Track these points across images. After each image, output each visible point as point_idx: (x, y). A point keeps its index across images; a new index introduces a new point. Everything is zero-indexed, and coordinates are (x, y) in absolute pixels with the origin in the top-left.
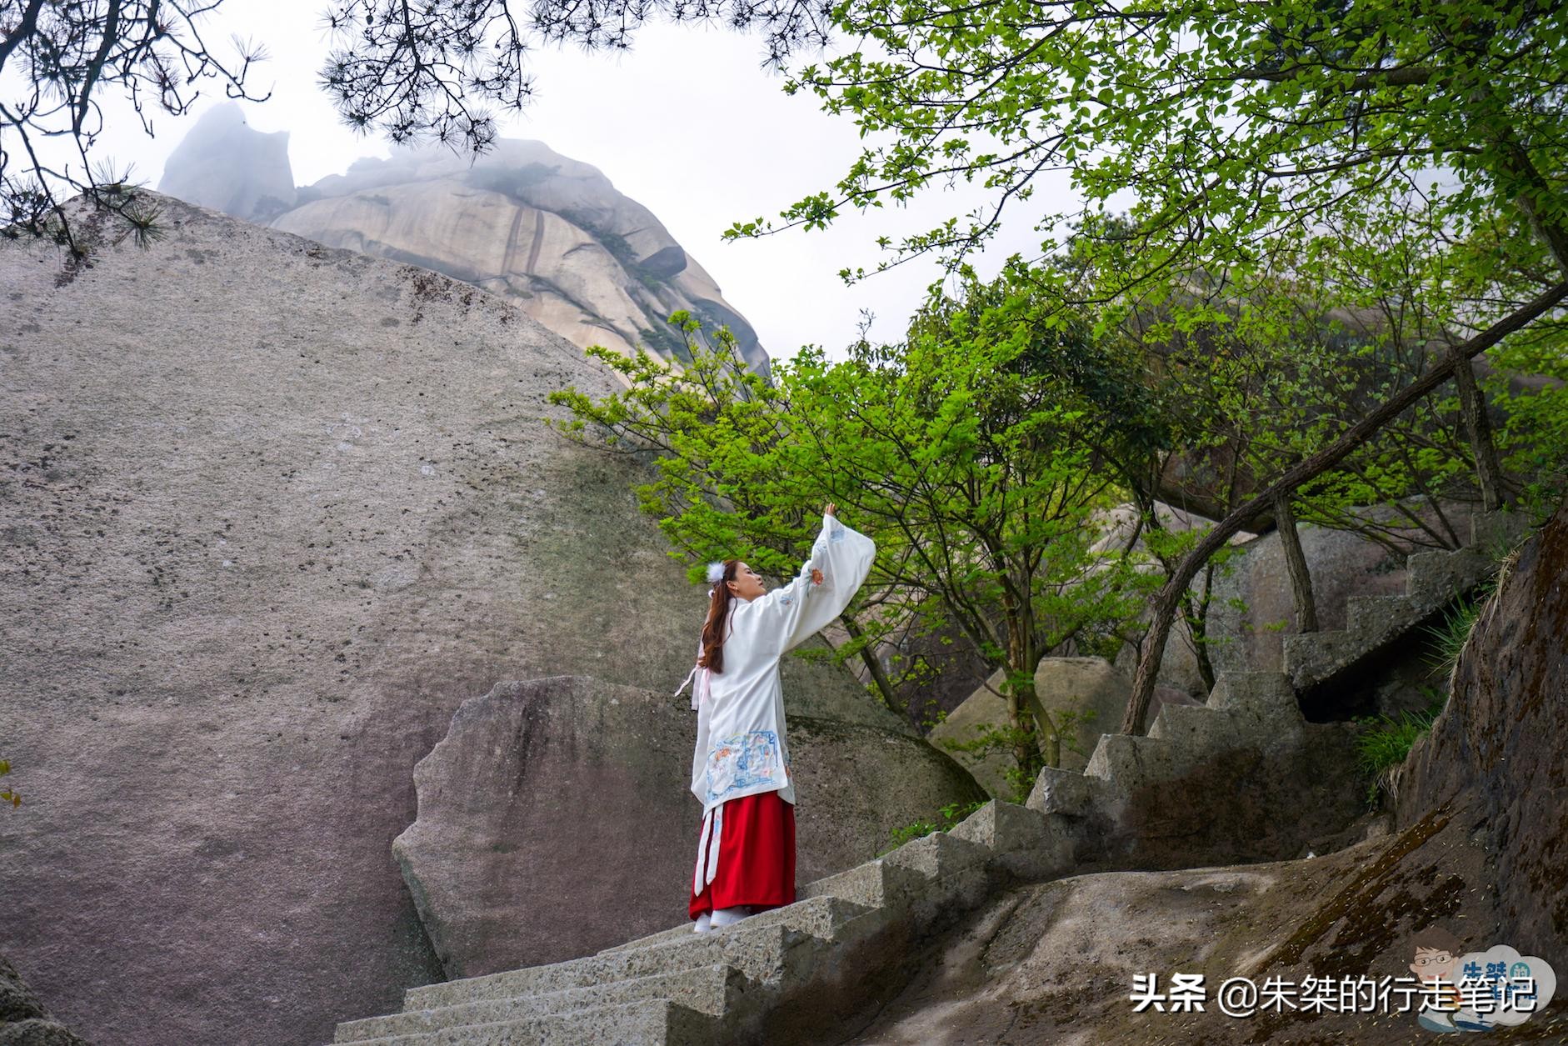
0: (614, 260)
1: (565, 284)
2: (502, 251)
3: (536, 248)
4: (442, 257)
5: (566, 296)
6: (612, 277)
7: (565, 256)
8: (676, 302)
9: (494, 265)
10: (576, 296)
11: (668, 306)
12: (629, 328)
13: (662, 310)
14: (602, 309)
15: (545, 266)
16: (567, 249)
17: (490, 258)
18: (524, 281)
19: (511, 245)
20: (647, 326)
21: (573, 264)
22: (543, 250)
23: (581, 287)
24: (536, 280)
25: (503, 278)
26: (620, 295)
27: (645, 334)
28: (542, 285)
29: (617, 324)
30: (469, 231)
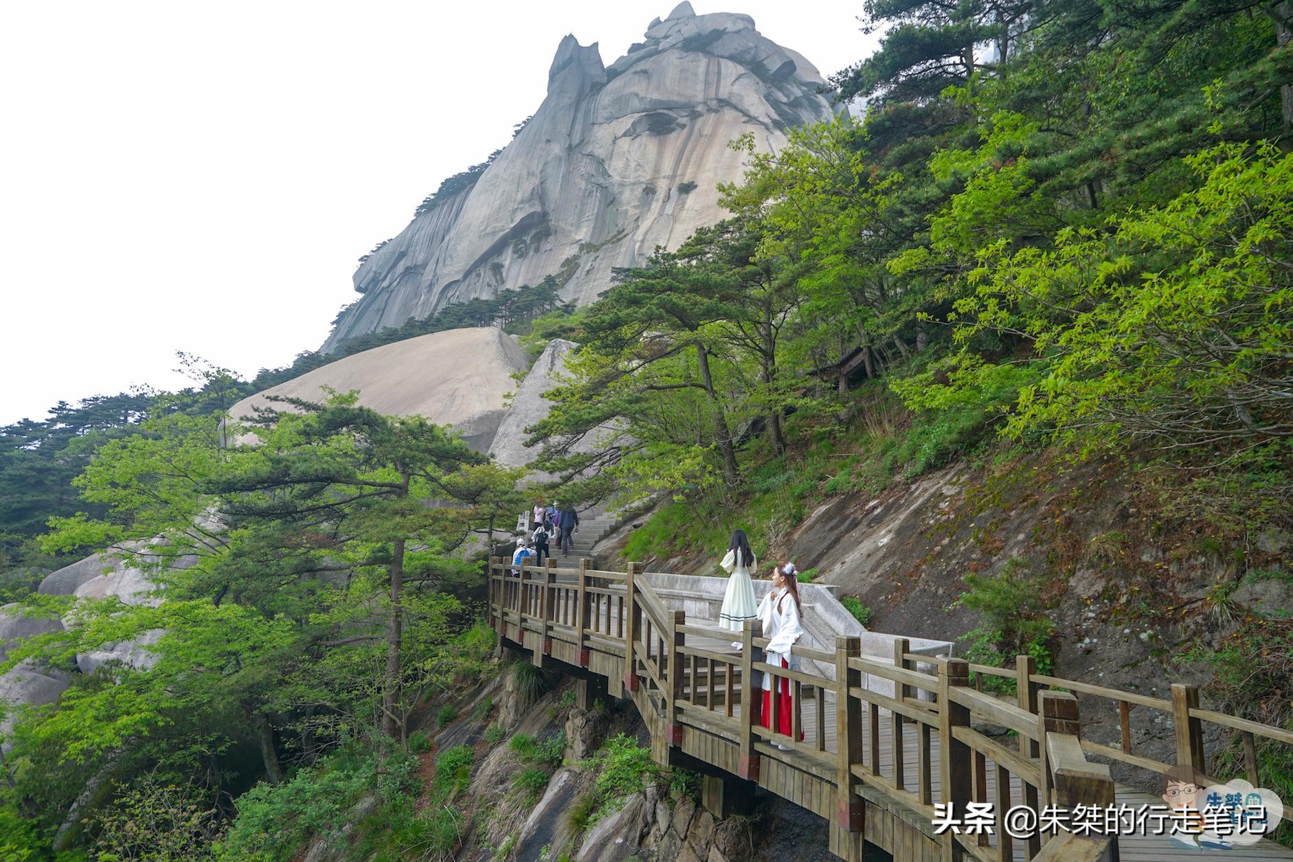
0: (758, 80)
1: (734, 101)
2: (703, 88)
3: (718, 82)
4: (676, 98)
5: (735, 108)
6: (757, 91)
7: (732, 84)
8: (792, 93)
9: (700, 97)
10: (740, 107)
11: (787, 96)
12: (767, 120)
13: (785, 100)
14: (753, 112)
15: (724, 93)
16: (733, 80)
17: (698, 93)
18: (715, 102)
19: (707, 83)
20: (776, 117)
21: (736, 88)
22: (722, 82)
23: (741, 101)
24: (720, 101)
25: (705, 103)
26: (761, 101)
27: (774, 122)
28: (724, 103)
29: (760, 119)
30: (686, 79)
